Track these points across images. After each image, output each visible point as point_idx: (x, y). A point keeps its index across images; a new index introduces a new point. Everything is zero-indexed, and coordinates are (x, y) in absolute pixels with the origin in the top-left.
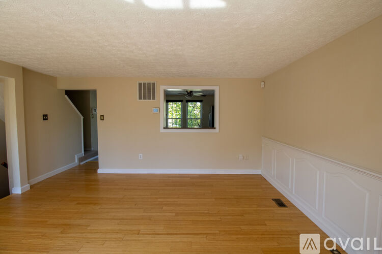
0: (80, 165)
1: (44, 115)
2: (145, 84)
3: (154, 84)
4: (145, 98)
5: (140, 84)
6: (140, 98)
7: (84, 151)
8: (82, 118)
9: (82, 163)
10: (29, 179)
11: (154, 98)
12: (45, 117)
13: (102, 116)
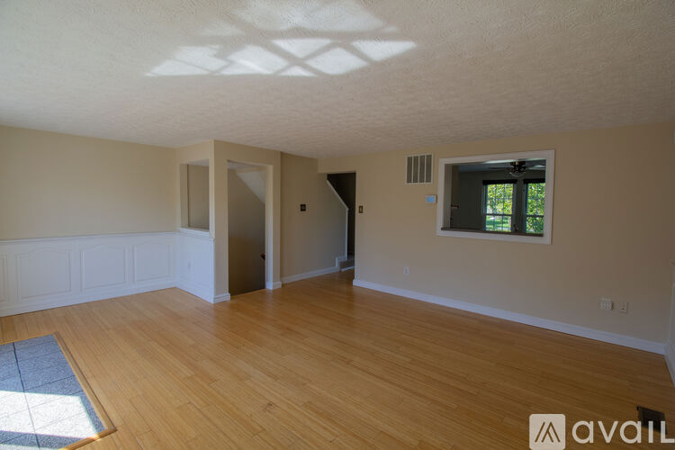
0: (340, 272)
1: (301, 206)
2: (416, 158)
3: (429, 157)
4: (415, 181)
5: (409, 159)
6: (409, 181)
7: (348, 254)
8: (347, 209)
9: (343, 270)
10: (281, 276)
11: (429, 180)
12: (303, 208)
13: (361, 207)
